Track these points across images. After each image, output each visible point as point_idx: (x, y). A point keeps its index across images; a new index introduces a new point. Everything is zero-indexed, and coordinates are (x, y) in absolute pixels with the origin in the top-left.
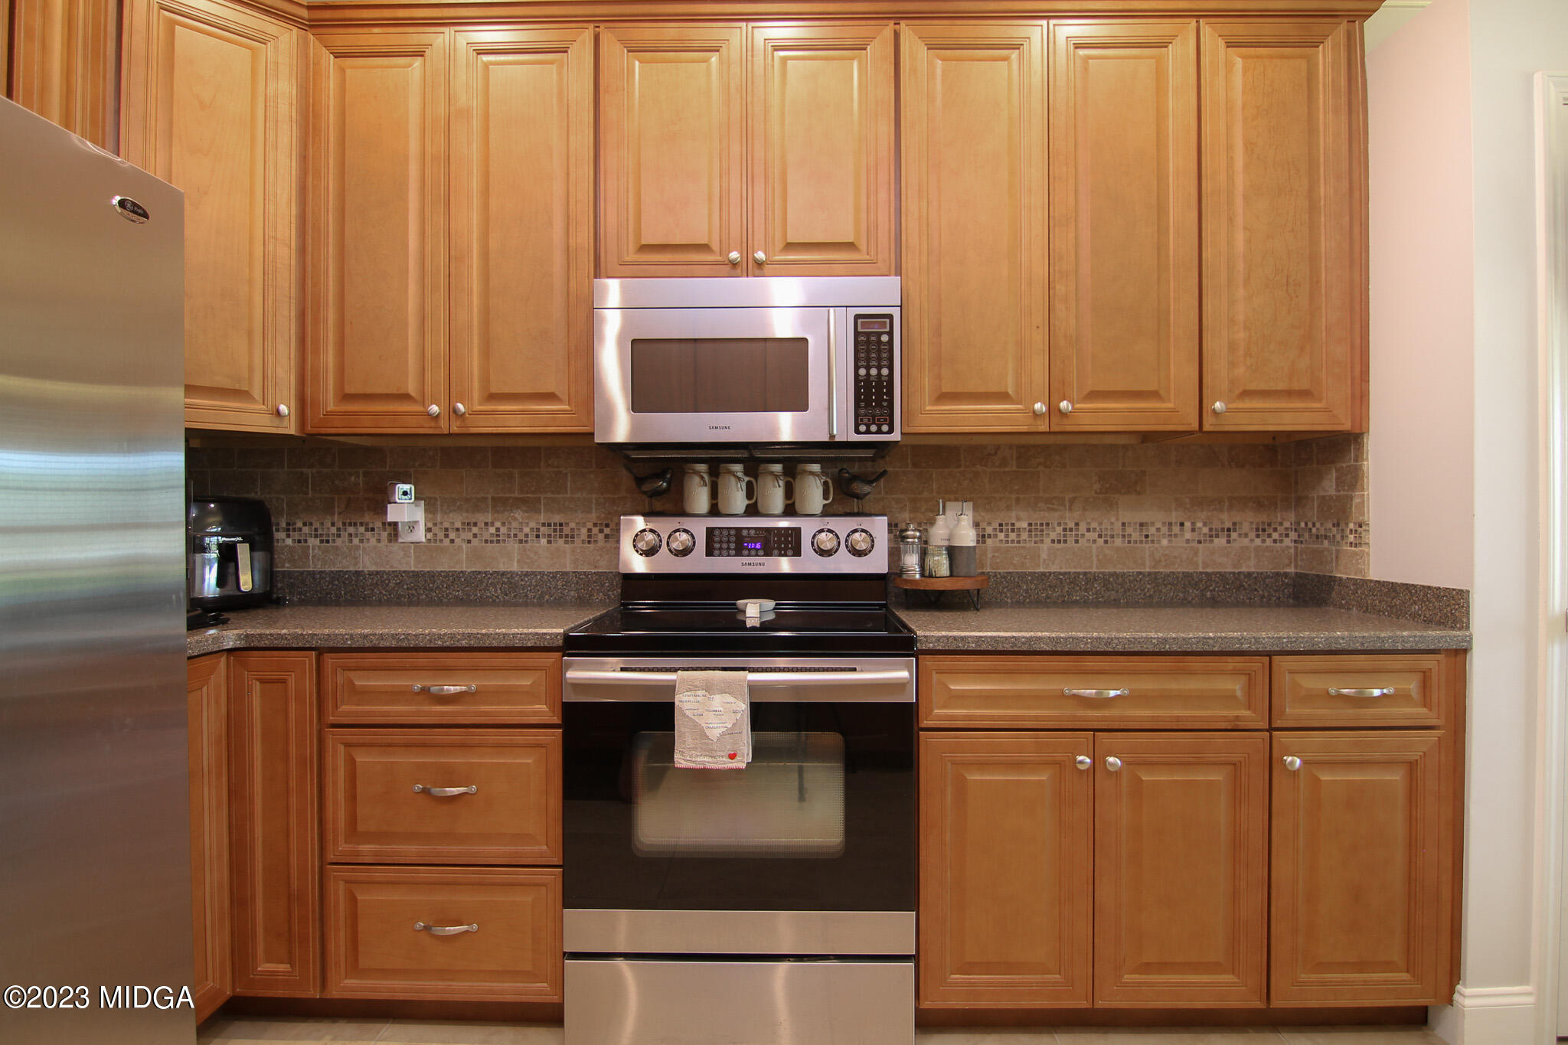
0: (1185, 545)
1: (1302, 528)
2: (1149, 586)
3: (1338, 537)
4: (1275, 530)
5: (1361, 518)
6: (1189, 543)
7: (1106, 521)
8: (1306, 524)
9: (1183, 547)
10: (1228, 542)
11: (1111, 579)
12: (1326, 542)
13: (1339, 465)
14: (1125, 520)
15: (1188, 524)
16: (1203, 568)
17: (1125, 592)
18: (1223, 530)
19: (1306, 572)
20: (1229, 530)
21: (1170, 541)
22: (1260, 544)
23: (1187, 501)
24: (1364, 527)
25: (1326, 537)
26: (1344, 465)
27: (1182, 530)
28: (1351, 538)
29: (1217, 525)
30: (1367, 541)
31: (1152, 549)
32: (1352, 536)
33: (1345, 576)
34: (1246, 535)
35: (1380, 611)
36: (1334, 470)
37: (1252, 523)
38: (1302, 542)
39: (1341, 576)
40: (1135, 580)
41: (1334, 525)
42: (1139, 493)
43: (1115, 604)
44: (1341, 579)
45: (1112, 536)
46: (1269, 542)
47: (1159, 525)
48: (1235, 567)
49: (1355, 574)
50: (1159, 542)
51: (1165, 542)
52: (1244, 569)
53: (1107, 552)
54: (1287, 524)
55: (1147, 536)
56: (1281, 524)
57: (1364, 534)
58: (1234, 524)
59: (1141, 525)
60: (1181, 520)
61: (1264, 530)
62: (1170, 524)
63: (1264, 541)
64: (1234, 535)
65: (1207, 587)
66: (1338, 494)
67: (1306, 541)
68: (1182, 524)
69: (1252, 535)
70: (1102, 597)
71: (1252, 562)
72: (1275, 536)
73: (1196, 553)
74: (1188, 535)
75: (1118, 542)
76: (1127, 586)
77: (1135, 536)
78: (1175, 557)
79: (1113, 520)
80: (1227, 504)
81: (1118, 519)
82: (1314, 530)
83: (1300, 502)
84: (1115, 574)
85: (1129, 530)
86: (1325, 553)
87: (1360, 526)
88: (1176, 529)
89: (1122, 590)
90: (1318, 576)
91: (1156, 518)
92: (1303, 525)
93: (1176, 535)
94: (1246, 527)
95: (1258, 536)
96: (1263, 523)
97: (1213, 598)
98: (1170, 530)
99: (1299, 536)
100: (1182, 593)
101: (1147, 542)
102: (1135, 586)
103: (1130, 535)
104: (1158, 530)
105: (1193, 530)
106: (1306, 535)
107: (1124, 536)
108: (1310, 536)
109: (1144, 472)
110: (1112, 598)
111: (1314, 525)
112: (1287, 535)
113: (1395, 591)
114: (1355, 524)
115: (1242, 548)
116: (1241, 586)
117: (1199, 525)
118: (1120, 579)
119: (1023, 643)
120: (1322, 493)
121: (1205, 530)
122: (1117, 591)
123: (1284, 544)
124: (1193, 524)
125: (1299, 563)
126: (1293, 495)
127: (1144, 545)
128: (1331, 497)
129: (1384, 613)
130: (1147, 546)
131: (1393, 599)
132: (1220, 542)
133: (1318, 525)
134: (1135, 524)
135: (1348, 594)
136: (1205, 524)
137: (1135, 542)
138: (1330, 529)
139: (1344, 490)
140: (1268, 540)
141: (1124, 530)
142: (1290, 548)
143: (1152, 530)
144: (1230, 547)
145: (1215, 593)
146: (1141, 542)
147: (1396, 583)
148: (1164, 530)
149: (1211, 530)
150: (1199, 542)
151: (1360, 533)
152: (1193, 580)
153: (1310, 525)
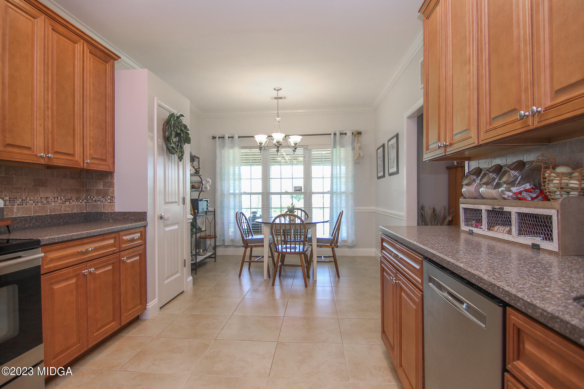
0: (59, 205)
1: (89, 198)
2: (49, 220)
3: (104, 201)
4: (81, 199)
5: (113, 195)
6: (59, 204)
7: (36, 197)
8: (90, 197)
9: (58, 205)
10: (70, 203)
11: (38, 218)
12: (99, 203)
13: (104, 180)
14: (42, 196)
15: (59, 198)
16: (64, 212)
17: (42, 222)
18: (68, 199)
19: (90, 211)
20: (70, 199)
21: (55, 204)
22: (77, 204)
23: (59, 190)
24: (114, 198)
25: (99, 201)
26: (106, 181)
27: (58, 200)
28: (109, 201)
29: (67, 198)
30: (114, 201)
31: (50, 206)
32: (109, 200)
33: (107, 212)
34: (74, 201)
35: (120, 220)
36: (102, 182)
37: (75, 197)
38: (89, 203)
39: (105, 211)
40: (45, 218)
41: (102, 197)
42: (46, 187)
43: (39, 227)
44: (105, 212)
45: (38, 202)
46: (79, 203)
47: (51, 198)
48: (72, 211)
49: (111, 211)
50: (52, 204)
51: (53, 204)
52: (74, 212)
53: (37, 208)
54: (83, 197)
55: (48, 202)
56: (82, 197)
57: (113, 200)
58: (71, 197)
59: (46, 198)
60: (58, 196)
61: (78, 199)
62: (55, 198)
63: (78, 203)
64: (71, 201)
65: (65, 219)
66: (104, 188)
67: (90, 202)
68: (58, 198)
69: (75, 201)
70: (35, 225)
71: (76, 210)
72: (81, 201)
73: (62, 208)
74: (59, 201)
75: (40, 204)
76: (43, 220)
77: (45, 202)
78: (56, 209)
79: (38, 196)
80: (69, 191)
81: (39, 196)
82: (94, 199)
83: (88, 191)
84: (39, 216)
85: (43, 200)
86: (99, 205)
87: (112, 197)
88: (56, 199)
89: (41, 222)
90: (96, 212)
91: (50, 195)
92: (89, 197)
93: (56, 202)
94: (74, 198)
95: (77, 201)
96: (78, 197)
97: (66, 222)
98: (55, 200)
99: (87, 201)
100: (58, 221)
101: (48, 204)
102: (45, 220)
103: (43, 202)
104: (51, 200)
105: (61, 200)
106: (91, 201)
107: (41, 202)
108: (92, 201)
109: (47, 179)
110: (38, 225)
111: (94, 197)
112: (83, 201)
113: (125, 214)
114: (110, 197)
115: (73, 205)
116: (73, 217)
117: (62, 198)
118: (41, 218)
119: (70, 237)
120: (97, 188)
121: (64, 200)
122: (40, 222)
123: (83, 203)
124: (61, 197)
125: (88, 209)
126: (85, 188)
127: (47, 205)
128: (101, 190)
129: (121, 220)
130: (48, 205)
131: (125, 216)
132: (68, 203)
133: (96, 197)
134: (45, 197)
135: (108, 216)
136: (64, 198)
137: (45, 204)
138: (101, 199)
139: (106, 188)
140: (79, 202)
141: (41, 200)
142: (84, 204)
143: (50, 200)
144: (70, 205)
145: (67, 220)
146: (46, 204)
147: (126, 212)
148: (53, 200)
149: (65, 199)
150: (62, 203)
151: (112, 199)
152: (61, 216)
153: (92, 197)
